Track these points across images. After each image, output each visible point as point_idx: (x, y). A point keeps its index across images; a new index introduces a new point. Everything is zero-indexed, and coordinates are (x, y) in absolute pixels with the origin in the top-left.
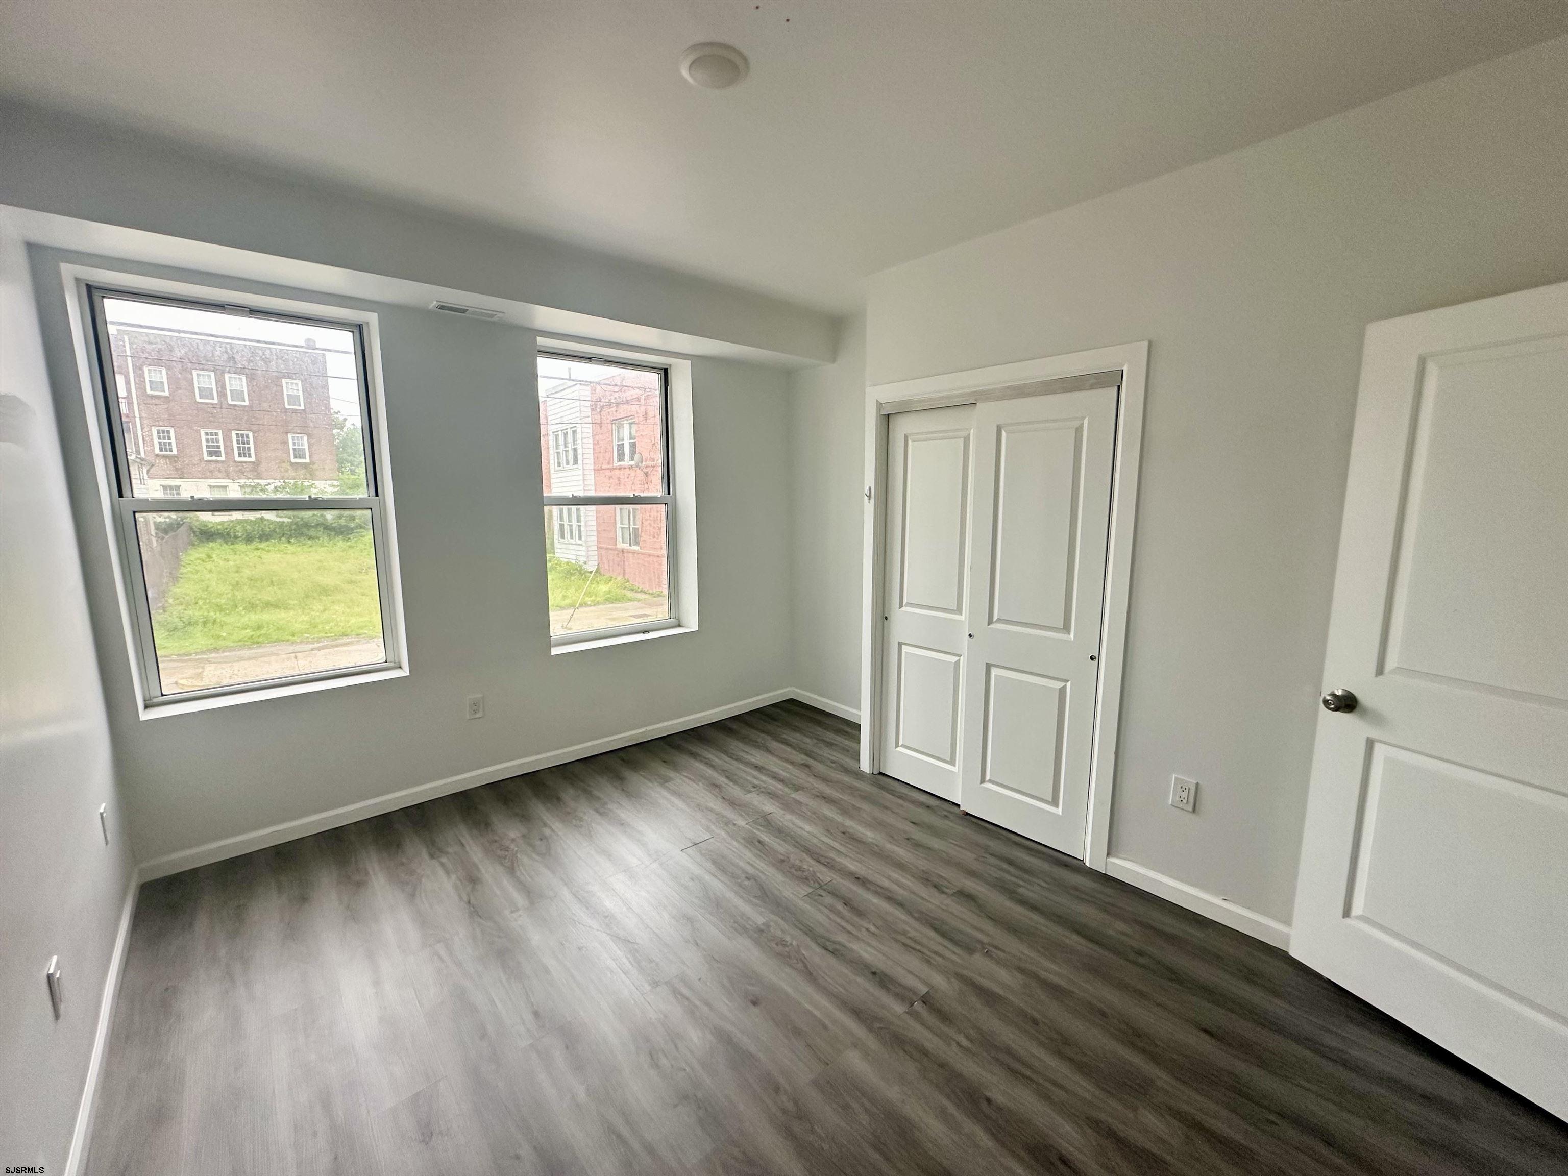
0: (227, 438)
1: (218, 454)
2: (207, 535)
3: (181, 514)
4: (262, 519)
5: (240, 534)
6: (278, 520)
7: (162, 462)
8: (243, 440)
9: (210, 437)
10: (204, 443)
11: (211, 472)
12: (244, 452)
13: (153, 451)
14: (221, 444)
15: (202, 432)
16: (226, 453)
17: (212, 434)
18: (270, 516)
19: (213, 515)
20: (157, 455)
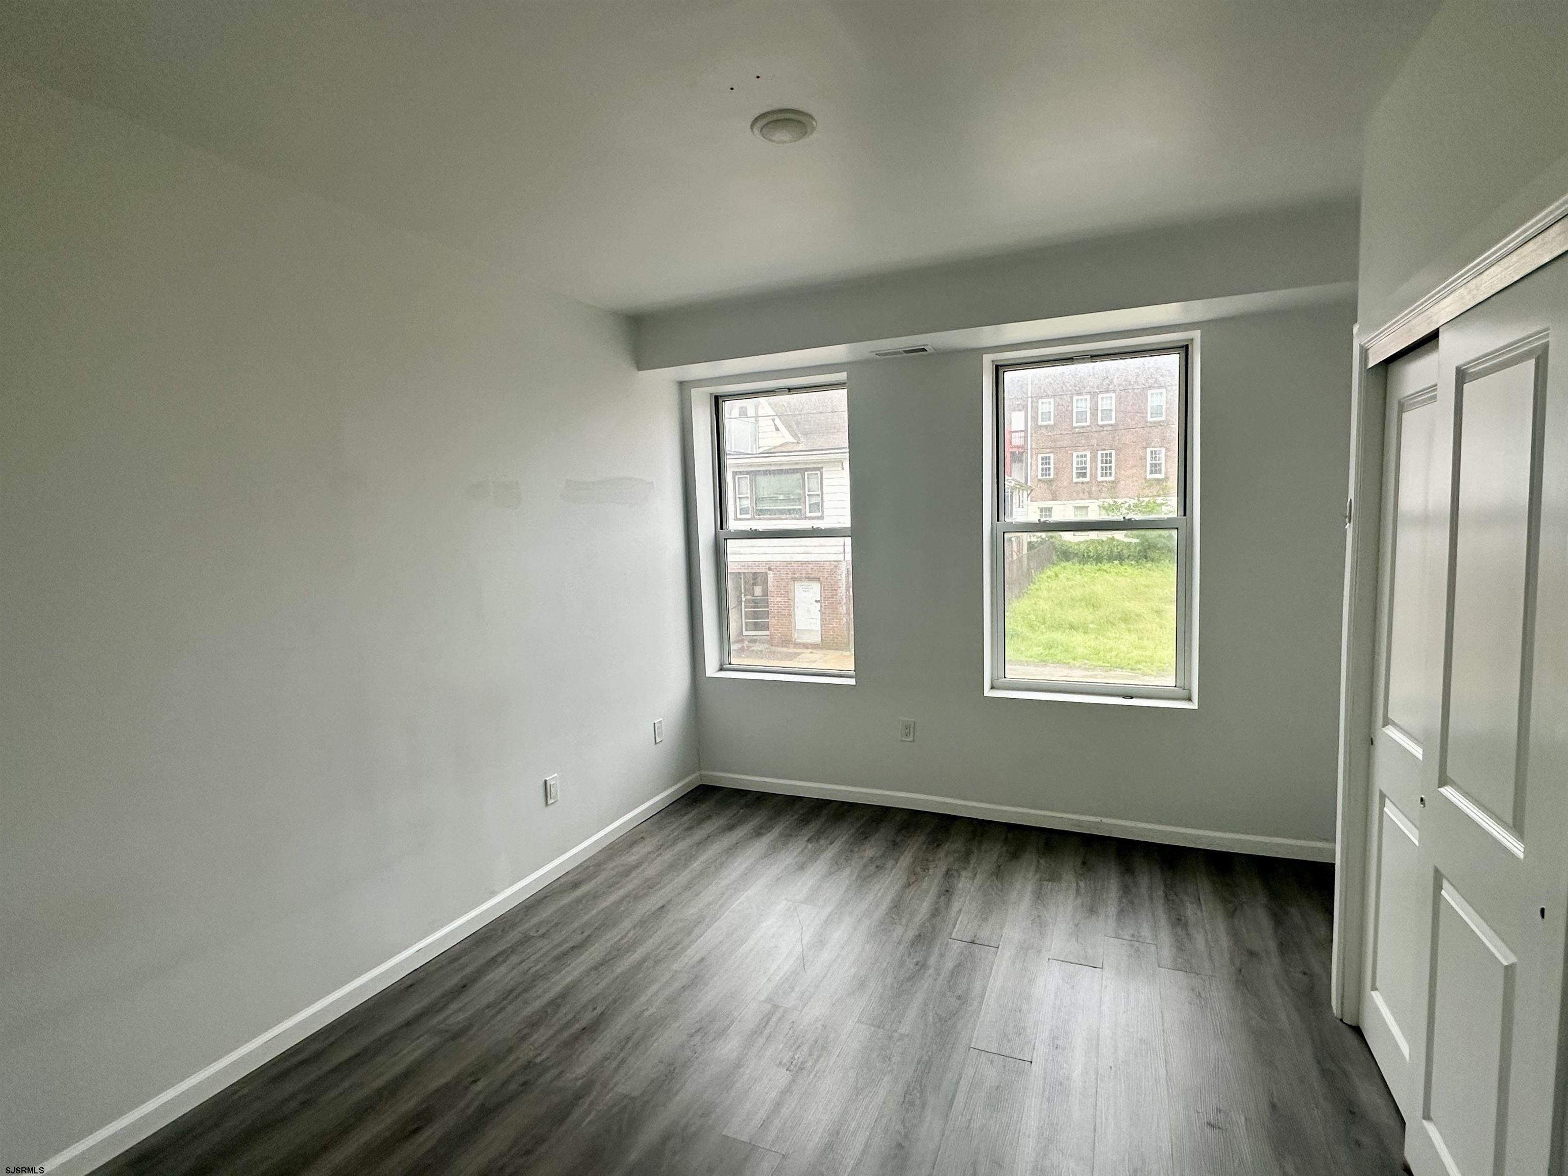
0: (1094, 459)
1: (1084, 475)
2: (1066, 555)
3: (1050, 534)
4: (1113, 539)
5: (1092, 554)
6: (1127, 540)
7: (1042, 485)
8: (1107, 460)
9: (1080, 459)
10: (1075, 465)
11: (1078, 493)
12: (1106, 471)
13: (1037, 476)
14: (1088, 465)
15: (1075, 455)
16: (1091, 475)
17: (1082, 456)
18: (1120, 535)
19: (1074, 535)
20: (1040, 480)
